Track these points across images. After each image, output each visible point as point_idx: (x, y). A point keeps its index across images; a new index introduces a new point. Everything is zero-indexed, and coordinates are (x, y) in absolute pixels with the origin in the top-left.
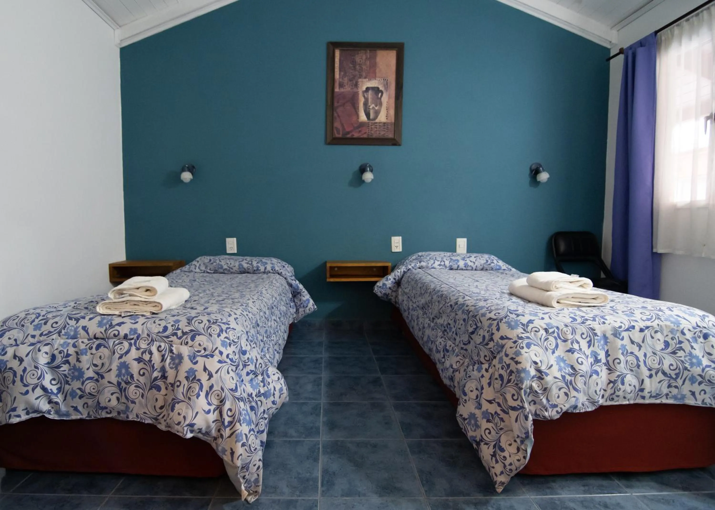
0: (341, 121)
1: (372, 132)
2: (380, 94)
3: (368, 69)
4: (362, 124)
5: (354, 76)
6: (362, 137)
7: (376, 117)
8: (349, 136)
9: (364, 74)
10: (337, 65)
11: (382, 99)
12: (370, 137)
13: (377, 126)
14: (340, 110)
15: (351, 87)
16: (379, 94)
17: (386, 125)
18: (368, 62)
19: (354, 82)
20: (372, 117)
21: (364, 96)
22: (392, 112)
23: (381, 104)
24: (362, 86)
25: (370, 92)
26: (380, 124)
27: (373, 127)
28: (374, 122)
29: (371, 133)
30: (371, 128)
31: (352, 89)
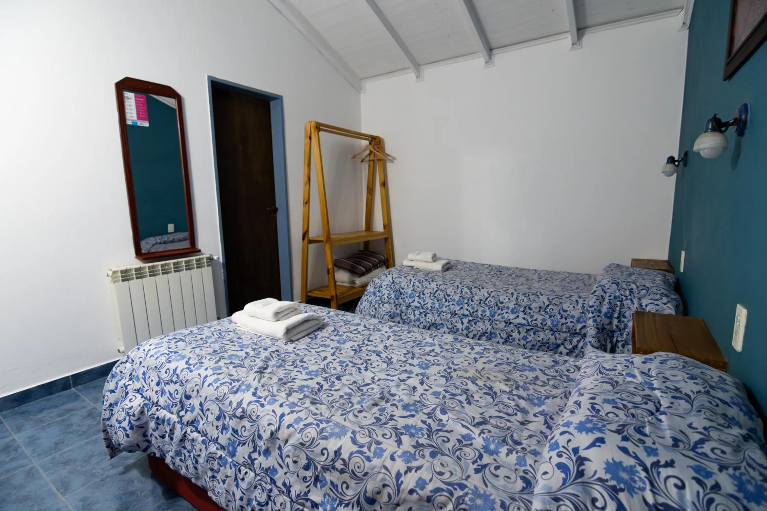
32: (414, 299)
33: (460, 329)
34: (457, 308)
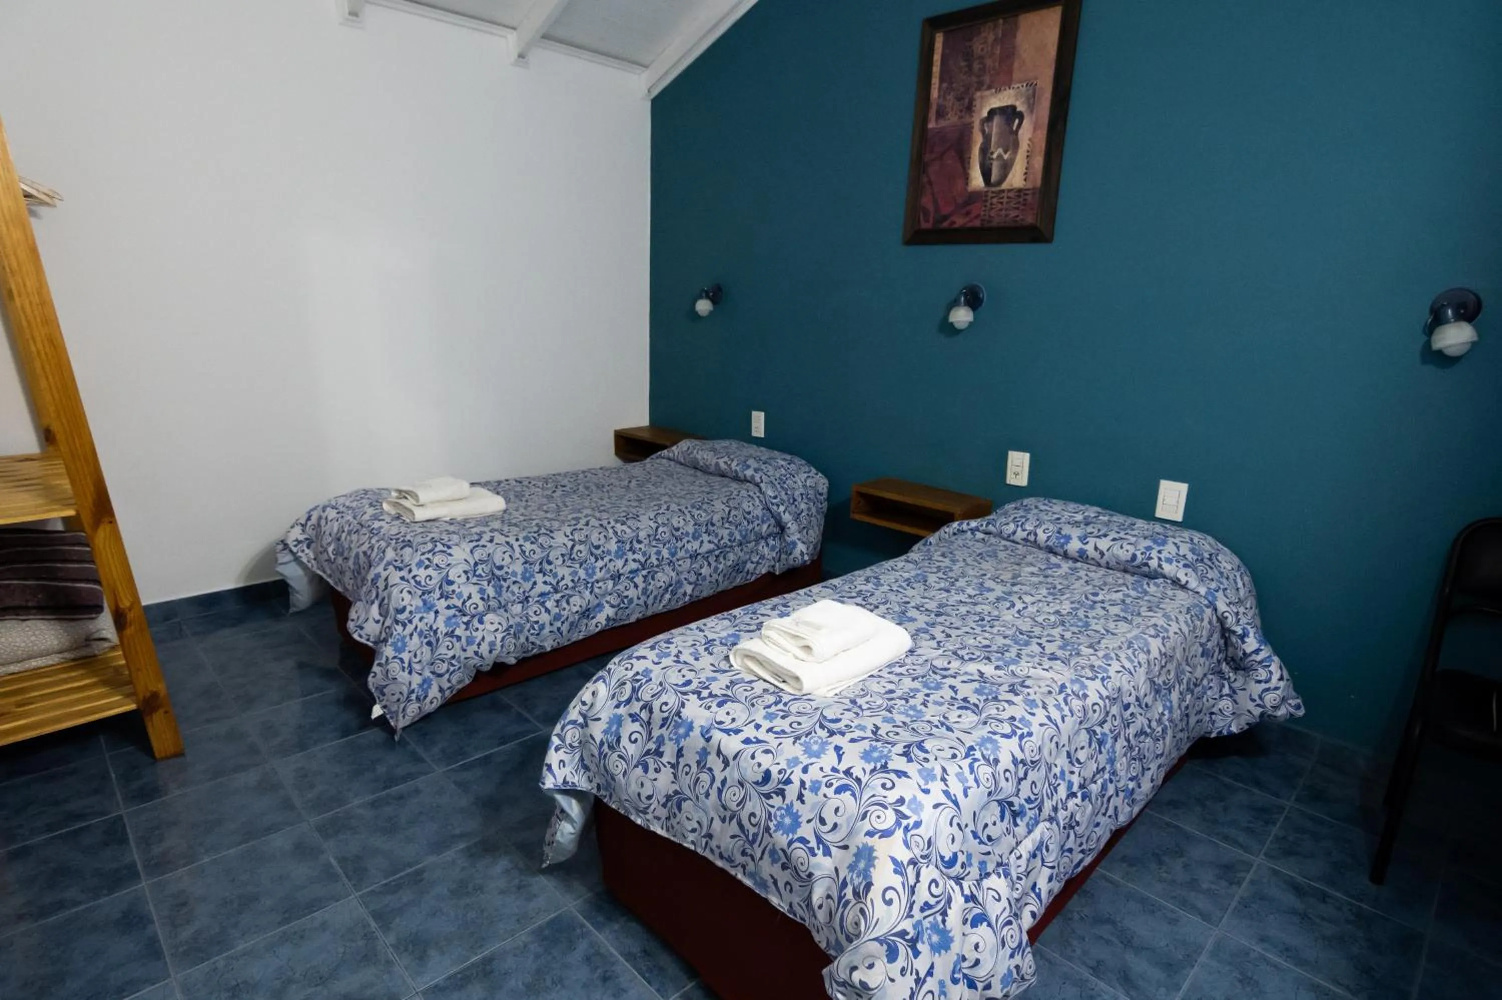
0: (933, 194)
1: (993, 213)
2: (1017, 121)
3: (997, 64)
4: (976, 196)
5: (967, 89)
6: (970, 225)
7: (1003, 178)
8: (945, 225)
9: (987, 79)
10: (936, 69)
11: (1021, 132)
12: (987, 225)
13: (1003, 198)
14: (933, 169)
15: (959, 113)
16: (1013, 122)
17: (1022, 194)
18: (999, 48)
19: (967, 101)
20: (994, 178)
21: (983, 132)
22: (1038, 162)
23: (1016, 145)
24: (981, 109)
25: (997, 120)
26: (1011, 194)
27: (995, 200)
28: (998, 189)
29: (990, 216)
30: (992, 204)
31: (961, 117)
32: (533, 580)
33: (635, 598)
34: (619, 563)
